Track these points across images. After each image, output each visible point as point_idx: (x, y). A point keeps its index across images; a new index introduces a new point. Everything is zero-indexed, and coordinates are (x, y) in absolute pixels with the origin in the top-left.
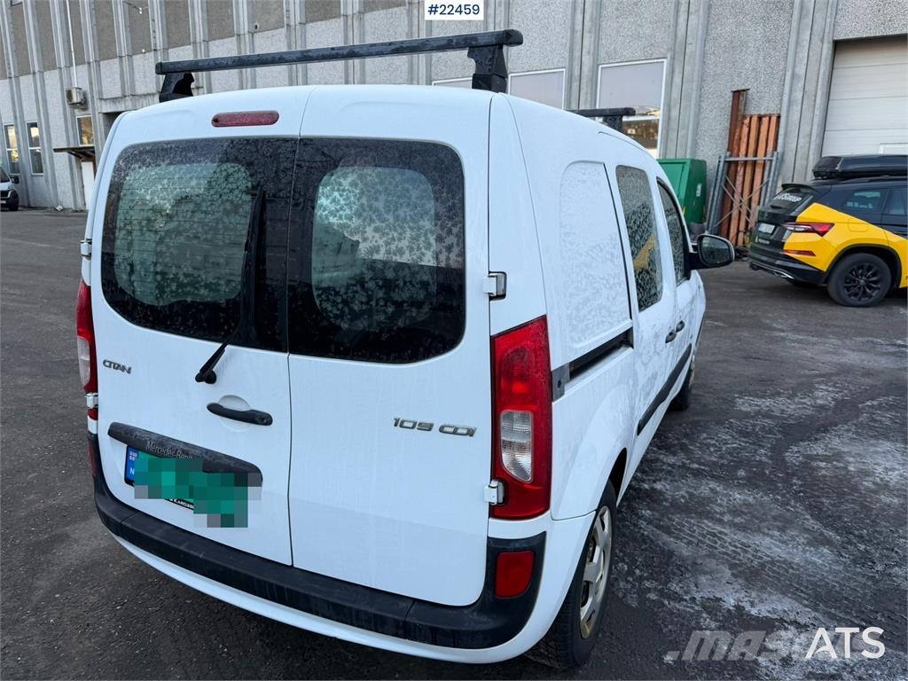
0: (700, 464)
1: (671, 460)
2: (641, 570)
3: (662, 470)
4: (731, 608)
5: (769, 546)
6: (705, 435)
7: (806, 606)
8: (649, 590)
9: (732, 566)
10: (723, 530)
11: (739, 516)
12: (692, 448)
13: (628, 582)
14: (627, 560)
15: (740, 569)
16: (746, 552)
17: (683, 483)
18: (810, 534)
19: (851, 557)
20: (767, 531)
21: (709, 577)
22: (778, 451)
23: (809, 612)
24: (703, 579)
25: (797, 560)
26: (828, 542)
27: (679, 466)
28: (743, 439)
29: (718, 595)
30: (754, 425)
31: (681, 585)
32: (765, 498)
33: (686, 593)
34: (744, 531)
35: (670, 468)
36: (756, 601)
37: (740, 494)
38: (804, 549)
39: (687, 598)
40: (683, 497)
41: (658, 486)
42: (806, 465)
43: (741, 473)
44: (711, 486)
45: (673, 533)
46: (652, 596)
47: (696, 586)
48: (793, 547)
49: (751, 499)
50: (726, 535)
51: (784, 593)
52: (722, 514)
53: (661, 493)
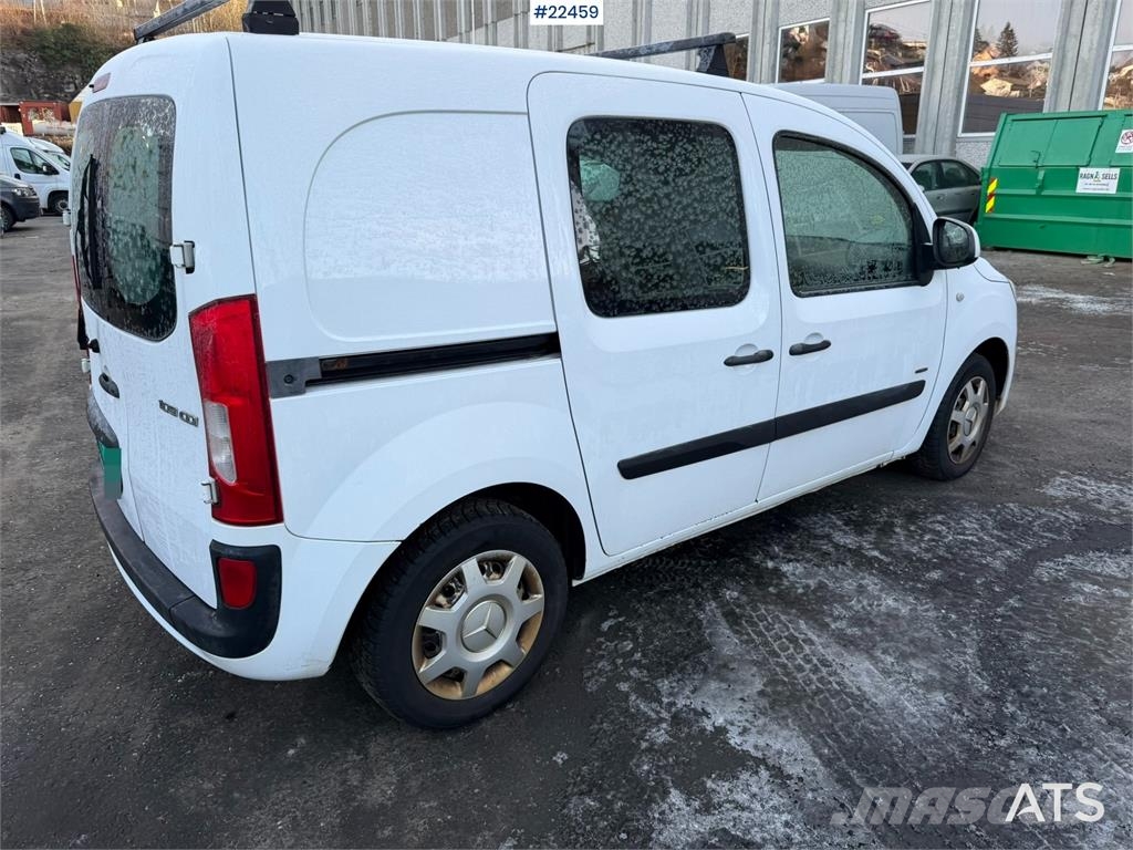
0: (882, 553)
1: (849, 540)
2: (644, 655)
3: (814, 550)
4: (709, 728)
5: (861, 673)
6: (939, 518)
7: (820, 756)
8: (628, 679)
9: (773, 682)
10: (814, 638)
11: (861, 626)
12: (898, 530)
13: (614, 663)
14: (640, 640)
15: (779, 688)
16: (816, 670)
17: (827, 571)
18: (942, 672)
19: (973, 716)
20: (878, 653)
21: (724, 686)
22: (1035, 556)
23: (814, 764)
24: (713, 685)
25: (881, 700)
26: (960, 689)
27: (849, 549)
28: (995, 532)
29: (709, 710)
30: (1040, 516)
31: (674, 684)
32: (932, 614)
33: (671, 694)
34: (845, 646)
35: (831, 549)
36: (754, 730)
37: (896, 600)
38: (908, 687)
39: (665, 700)
40: (808, 586)
41: (785, 568)
42: (1059, 586)
43: (935, 575)
44: (864, 582)
45: (740, 624)
46: (624, 687)
47: (693, 692)
48: (892, 683)
49: (904, 611)
50: (811, 643)
51: (805, 734)
52: (836, 619)
53: (784, 575)
